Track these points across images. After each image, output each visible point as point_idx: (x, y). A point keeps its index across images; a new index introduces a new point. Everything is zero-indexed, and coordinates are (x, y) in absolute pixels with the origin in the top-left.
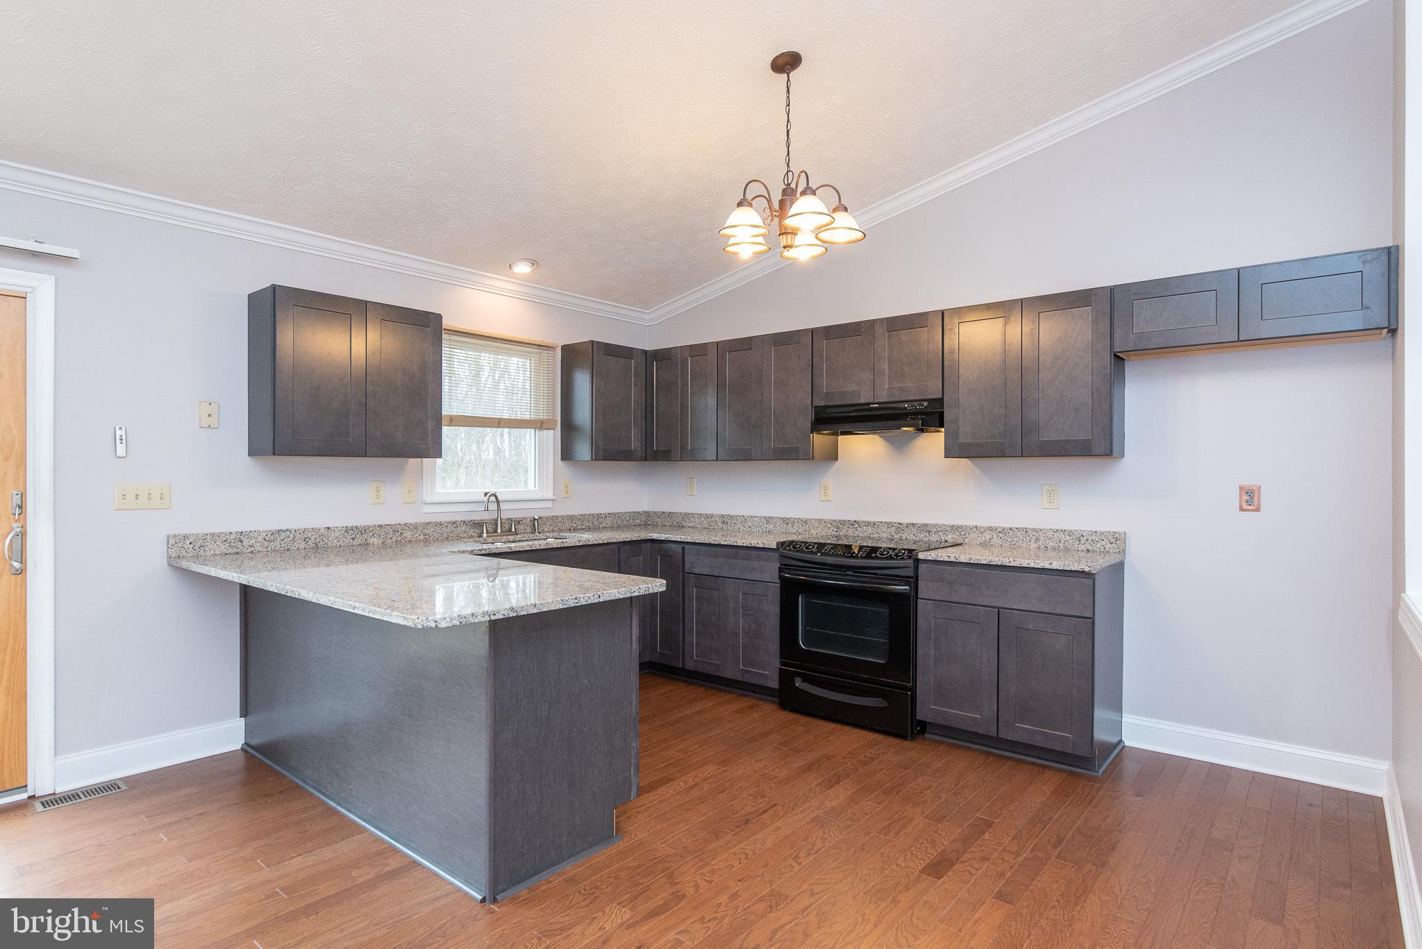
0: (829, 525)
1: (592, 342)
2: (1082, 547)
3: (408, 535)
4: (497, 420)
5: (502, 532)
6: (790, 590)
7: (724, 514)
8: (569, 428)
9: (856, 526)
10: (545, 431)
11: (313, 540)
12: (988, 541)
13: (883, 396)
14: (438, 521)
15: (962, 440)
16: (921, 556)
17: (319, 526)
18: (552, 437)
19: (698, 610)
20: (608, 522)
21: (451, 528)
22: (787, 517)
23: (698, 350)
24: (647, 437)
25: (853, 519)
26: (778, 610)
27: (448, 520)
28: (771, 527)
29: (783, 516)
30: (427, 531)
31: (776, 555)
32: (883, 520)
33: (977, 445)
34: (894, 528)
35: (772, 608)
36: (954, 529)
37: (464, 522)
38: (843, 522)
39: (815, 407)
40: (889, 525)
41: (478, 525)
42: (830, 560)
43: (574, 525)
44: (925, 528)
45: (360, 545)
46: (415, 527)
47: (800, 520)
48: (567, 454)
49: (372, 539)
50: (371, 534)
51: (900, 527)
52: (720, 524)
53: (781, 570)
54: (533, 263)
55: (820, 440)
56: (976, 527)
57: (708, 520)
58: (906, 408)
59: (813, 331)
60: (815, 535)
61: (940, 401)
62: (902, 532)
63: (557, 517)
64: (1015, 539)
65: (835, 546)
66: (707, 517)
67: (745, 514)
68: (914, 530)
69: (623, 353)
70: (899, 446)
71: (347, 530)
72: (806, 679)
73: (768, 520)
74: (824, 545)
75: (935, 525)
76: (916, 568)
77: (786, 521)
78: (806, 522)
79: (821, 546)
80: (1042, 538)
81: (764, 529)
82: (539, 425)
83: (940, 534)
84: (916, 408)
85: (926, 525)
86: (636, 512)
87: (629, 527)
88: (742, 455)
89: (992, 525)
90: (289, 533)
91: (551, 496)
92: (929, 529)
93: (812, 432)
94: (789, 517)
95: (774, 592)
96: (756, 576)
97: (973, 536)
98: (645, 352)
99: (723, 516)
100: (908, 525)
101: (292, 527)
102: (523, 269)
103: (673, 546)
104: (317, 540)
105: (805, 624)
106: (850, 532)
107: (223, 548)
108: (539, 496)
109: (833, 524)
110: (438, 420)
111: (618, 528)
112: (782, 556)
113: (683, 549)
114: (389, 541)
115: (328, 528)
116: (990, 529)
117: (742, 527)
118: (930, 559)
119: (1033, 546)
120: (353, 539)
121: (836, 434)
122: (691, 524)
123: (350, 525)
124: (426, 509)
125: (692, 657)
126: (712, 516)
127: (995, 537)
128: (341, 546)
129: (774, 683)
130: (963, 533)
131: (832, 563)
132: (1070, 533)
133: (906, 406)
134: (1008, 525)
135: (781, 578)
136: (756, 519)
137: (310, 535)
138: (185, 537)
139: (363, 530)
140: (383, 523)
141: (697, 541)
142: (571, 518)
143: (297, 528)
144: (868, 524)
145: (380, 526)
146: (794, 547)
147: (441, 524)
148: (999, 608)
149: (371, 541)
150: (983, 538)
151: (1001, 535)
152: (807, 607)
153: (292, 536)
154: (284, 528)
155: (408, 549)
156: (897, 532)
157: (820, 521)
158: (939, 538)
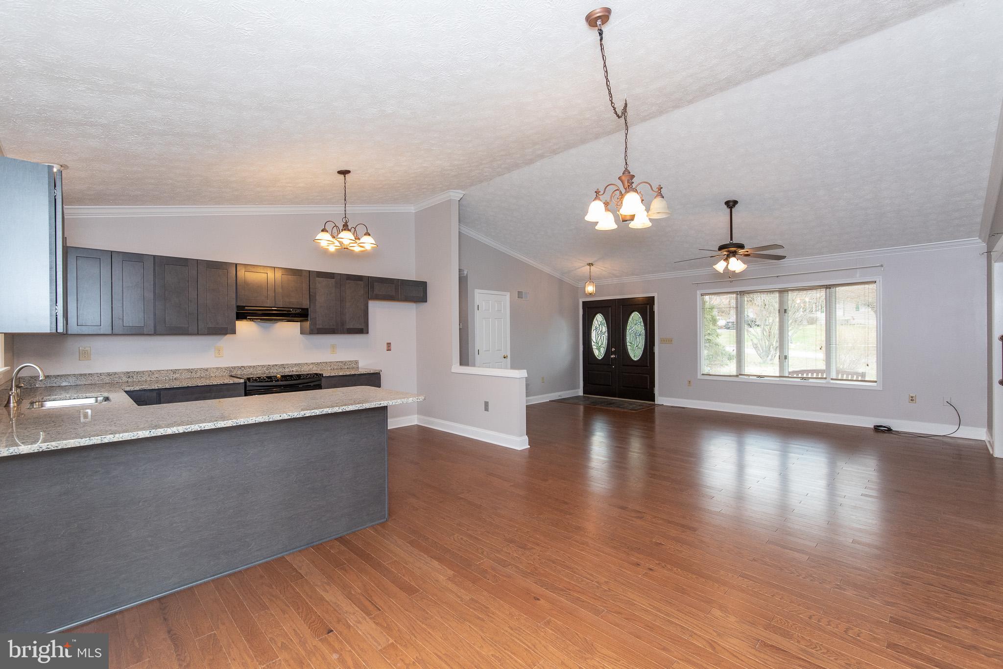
2: (346, 367)
7: (128, 371)
9: (242, 368)
13: (280, 304)
22: (191, 368)
25: (240, 365)
28: (177, 375)
29: (187, 368)
33: (324, 329)
38: (234, 368)
39: (238, 306)
40: (263, 366)
47: (201, 369)
62: (271, 369)
73: (175, 371)
75: (287, 364)
77: (190, 371)
78: (207, 370)
80: (332, 365)
85: (283, 365)
93: (236, 320)
94: (193, 368)
97: (305, 367)
99: (128, 373)
100: (273, 366)
113: (159, 393)
116: (312, 364)
119: (329, 368)
132: (342, 362)
133: (291, 310)
134: (319, 361)
144: (250, 367)
150: (309, 368)
151: (317, 366)
156: (267, 370)
157: (217, 368)
158: (289, 370)
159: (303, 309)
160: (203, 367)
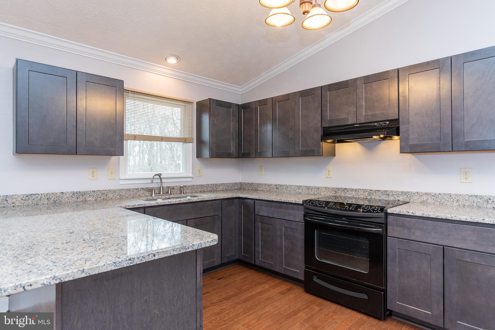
0: (331, 190)
1: (210, 99)
2: (490, 206)
3: (110, 195)
4: (161, 138)
5: (163, 193)
7: (277, 184)
8: (200, 142)
9: (346, 191)
10: (188, 144)
11: (53, 199)
12: (425, 201)
13: (362, 120)
14: (128, 188)
15: (411, 143)
16: (389, 211)
17: (57, 192)
18: (192, 147)
19: (262, 235)
20: (221, 188)
21: (135, 191)
22: (308, 186)
23: (263, 102)
24: (239, 146)
25: (344, 187)
26: (303, 237)
27: (134, 188)
28: (300, 191)
29: (306, 185)
30: (121, 194)
31: (302, 207)
32: (361, 188)
33: (422, 145)
34: (367, 193)
35: (300, 236)
36: (404, 193)
37: (143, 189)
38: (338, 189)
39: (324, 128)
40: (365, 191)
41: (150, 190)
42: (333, 211)
43: (203, 189)
44: (386, 193)
45: (82, 201)
46: (115, 191)
47: (315, 188)
48: (199, 155)
49: (89, 198)
50: (88, 196)
51: (371, 192)
52: (275, 189)
53: (305, 216)
54: (177, 58)
55: (326, 146)
56: (417, 193)
57: (270, 188)
58: (376, 126)
59: (321, 87)
60: (323, 196)
61: (397, 120)
62: (372, 195)
63: (194, 186)
64: (443, 200)
65: (336, 203)
66: (269, 185)
67: (288, 184)
68: (379, 194)
69: (227, 105)
70: (370, 148)
71: (74, 193)
72: (319, 278)
73: (299, 187)
74: (329, 202)
76: (386, 218)
77: (308, 188)
78: (318, 188)
79: (327, 203)
80: (461, 200)
81: (297, 192)
82: (185, 140)
83: (395, 196)
84: (382, 125)
85: (387, 191)
86: (235, 183)
87: (231, 190)
88: (286, 155)
89: (427, 192)
90: (37, 195)
91: (191, 175)
92: (388, 193)
93: (322, 141)
94: (310, 186)
95: (301, 228)
96: (292, 218)
97: (416, 197)
98: (238, 105)
99: (276, 185)
100: (375, 191)
101: (40, 192)
102: (172, 61)
103: (249, 201)
104: (56, 199)
105: (319, 246)
106: (343, 194)
108: (185, 175)
109: (333, 190)
110: (122, 137)
111: (225, 191)
112: (306, 208)
113: (254, 202)
114: (99, 199)
115: (62, 193)
116: (427, 194)
117: (286, 191)
118: (395, 213)
119: (455, 204)
120: (77, 198)
121: (334, 142)
122: (261, 189)
123: (75, 190)
124: (122, 182)
125: (259, 259)
126: (271, 185)
127: (430, 198)
128: (70, 202)
129: (302, 277)
130: (409, 196)
131: (334, 213)
132: (481, 197)
133: (376, 124)
134: (438, 192)
135: (305, 220)
136: (292, 187)
137: (51, 197)
139: (83, 194)
140: (95, 190)
141: (261, 199)
142: (202, 186)
143: (42, 193)
144: (352, 190)
145: (94, 191)
146: (312, 203)
147: (129, 190)
148: (443, 246)
149: (88, 199)
150: (422, 199)
151: (433, 197)
152: (319, 236)
153: (39, 197)
154: (34, 193)
155: (110, 202)
156: (369, 194)
157: (326, 188)
158: (394, 199)
159: (390, 121)
160: (316, 186)
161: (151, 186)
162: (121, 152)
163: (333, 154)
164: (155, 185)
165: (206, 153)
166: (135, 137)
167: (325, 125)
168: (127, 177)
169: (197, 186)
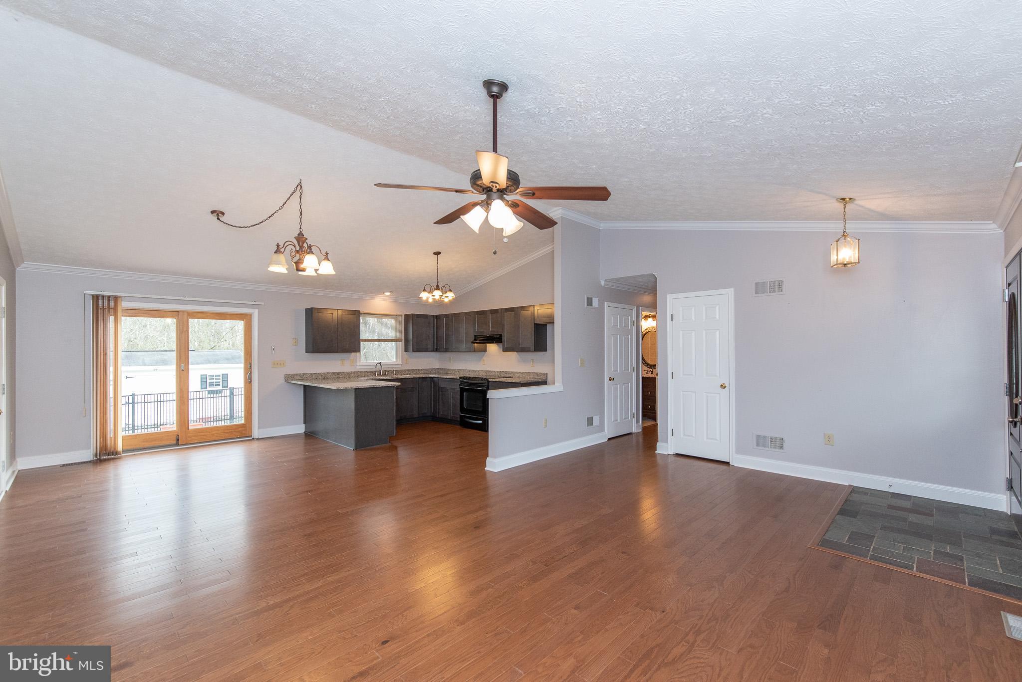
0: (484, 372)
1: (413, 314)
3: (352, 375)
4: (382, 340)
5: (382, 374)
6: (462, 391)
8: (407, 341)
10: (399, 343)
12: (519, 376)
13: (490, 333)
14: (362, 371)
15: (505, 346)
16: (489, 380)
18: (402, 344)
19: (442, 399)
20: (423, 372)
21: (366, 373)
24: (433, 344)
26: (460, 397)
27: (365, 370)
30: (358, 374)
32: (496, 370)
33: (508, 348)
35: (458, 397)
36: (513, 373)
37: (370, 371)
41: (374, 372)
43: (407, 372)
45: (337, 377)
46: (354, 373)
48: (406, 350)
49: (341, 376)
50: (341, 374)
51: (500, 372)
52: (457, 372)
53: (460, 385)
54: (391, 292)
55: (478, 345)
61: (501, 335)
67: (464, 369)
69: (424, 317)
72: (466, 417)
82: (396, 340)
83: (509, 374)
84: (496, 337)
86: (433, 369)
91: (401, 363)
93: (473, 343)
95: (458, 392)
96: (454, 388)
98: (431, 316)
102: (388, 294)
104: (325, 376)
105: (467, 401)
106: (489, 374)
107: (299, 378)
108: (397, 363)
110: (359, 341)
112: (460, 381)
113: (438, 380)
114: (346, 377)
115: (328, 373)
120: (335, 376)
123: (334, 372)
124: (358, 367)
125: (440, 415)
127: (521, 375)
128: (331, 378)
129: (459, 420)
131: (470, 382)
135: (460, 388)
137: (323, 375)
138: (289, 375)
139: (338, 373)
141: (441, 377)
142: (407, 370)
143: (319, 372)
145: (343, 372)
152: (465, 395)
153: (318, 375)
154: (315, 372)
155: (352, 379)
161: (375, 370)
162: (357, 349)
163: (485, 350)
164: (377, 370)
165: (411, 348)
166: (366, 341)
167: (475, 335)
168: (361, 364)
169: (405, 370)
